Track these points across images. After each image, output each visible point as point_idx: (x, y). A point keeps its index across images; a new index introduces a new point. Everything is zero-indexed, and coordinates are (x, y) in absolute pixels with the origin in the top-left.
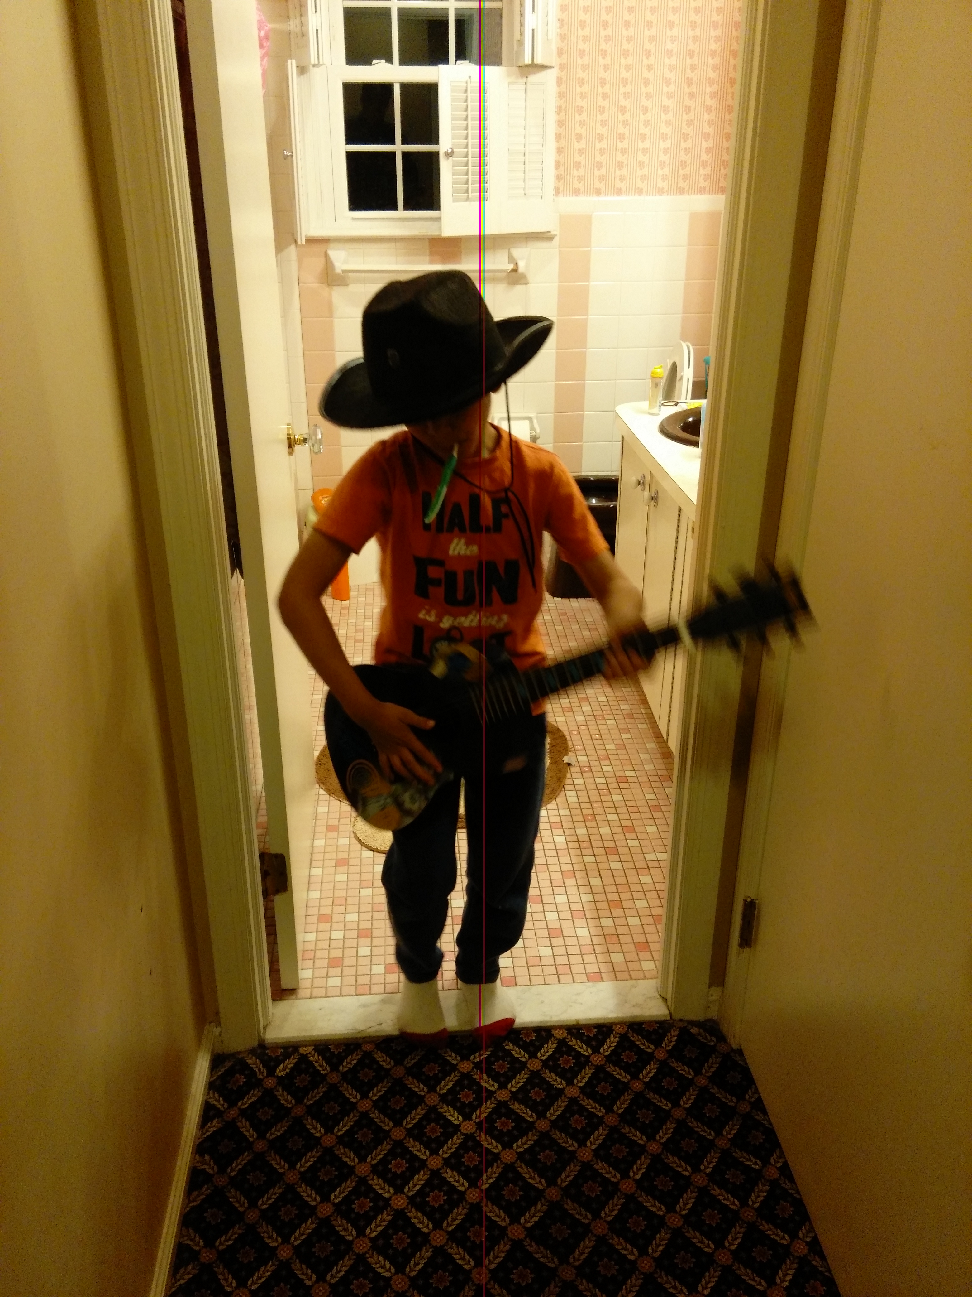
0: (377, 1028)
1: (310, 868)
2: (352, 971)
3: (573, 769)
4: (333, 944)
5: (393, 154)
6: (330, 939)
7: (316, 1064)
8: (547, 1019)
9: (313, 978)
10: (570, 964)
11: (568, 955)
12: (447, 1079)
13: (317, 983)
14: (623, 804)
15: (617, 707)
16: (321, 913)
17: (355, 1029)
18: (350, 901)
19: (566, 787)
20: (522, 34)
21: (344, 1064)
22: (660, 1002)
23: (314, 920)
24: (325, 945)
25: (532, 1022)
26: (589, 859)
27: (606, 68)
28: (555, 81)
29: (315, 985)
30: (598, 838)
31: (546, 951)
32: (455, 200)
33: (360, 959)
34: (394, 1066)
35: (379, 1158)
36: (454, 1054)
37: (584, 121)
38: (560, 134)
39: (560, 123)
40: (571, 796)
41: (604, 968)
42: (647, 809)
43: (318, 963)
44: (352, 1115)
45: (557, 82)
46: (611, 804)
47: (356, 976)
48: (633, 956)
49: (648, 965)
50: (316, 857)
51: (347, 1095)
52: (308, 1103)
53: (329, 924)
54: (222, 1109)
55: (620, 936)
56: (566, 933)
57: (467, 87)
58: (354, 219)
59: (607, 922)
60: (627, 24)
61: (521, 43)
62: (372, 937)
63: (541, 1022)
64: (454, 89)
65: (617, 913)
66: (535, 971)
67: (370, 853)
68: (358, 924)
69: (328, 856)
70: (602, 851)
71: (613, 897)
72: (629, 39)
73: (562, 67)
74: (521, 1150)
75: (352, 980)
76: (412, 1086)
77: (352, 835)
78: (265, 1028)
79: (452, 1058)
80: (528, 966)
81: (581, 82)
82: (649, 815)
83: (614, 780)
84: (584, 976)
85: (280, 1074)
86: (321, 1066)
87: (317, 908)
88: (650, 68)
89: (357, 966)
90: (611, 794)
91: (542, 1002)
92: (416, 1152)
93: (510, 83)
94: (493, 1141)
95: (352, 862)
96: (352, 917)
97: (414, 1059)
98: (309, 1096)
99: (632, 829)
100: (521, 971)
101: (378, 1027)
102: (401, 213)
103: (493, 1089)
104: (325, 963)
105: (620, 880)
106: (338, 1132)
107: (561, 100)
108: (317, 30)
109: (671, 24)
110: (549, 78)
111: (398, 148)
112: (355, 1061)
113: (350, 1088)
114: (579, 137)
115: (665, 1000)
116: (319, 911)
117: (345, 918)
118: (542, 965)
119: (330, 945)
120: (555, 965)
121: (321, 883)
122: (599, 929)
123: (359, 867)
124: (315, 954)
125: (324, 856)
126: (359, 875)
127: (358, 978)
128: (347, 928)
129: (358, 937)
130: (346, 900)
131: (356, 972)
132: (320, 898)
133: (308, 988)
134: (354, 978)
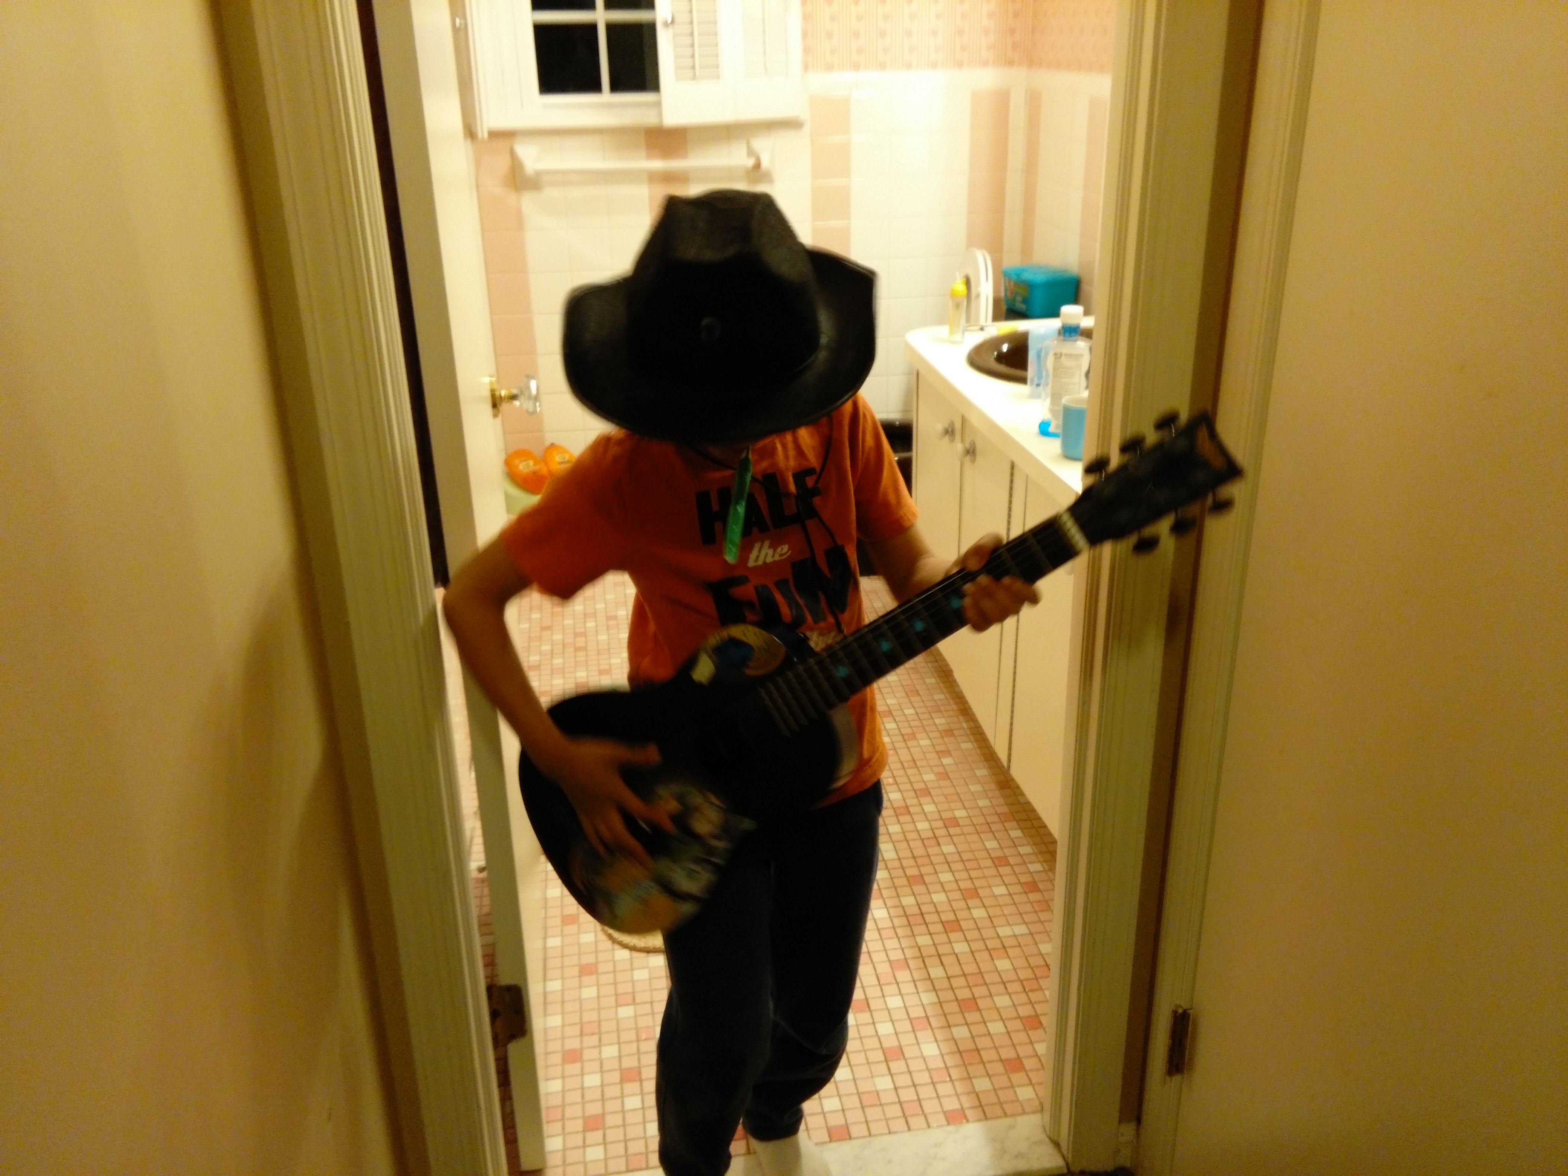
1: (546, 979)
2: (618, 1134)
4: (589, 1096)
5: (594, 26)
6: (583, 1088)
9: (564, 1150)
10: (919, 1100)
11: (914, 1086)
13: (573, 1156)
14: (957, 857)
15: (930, 722)
16: (565, 1048)
18: (604, 1028)
22: (1049, 1149)
23: (557, 1058)
24: (575, 1096)
26: (924, 940)
29: (569, 1161)
30: (931, 908)
31: (884, 1083)
32: (679, 79)
33: (628, 1116)
41: (967, 1102)
42: (989, 863)
43: (571, 1126)
46: (942, 858)
47: (626, 1141)
48: (1002, 1081)
49: (1026, 1093)
50: (551, 964)
53: (579, 1065)
55: (982, 1053)
56: (908, 1052)
58: (548, 106)
59: (961, 1032)
62: (641, 1081)
65: (972, 1017)
66: (873, 1113)
67: (626, 953)
68: (620, 1062)
69: (567, 962)
70: (939, 928)
71: (963, 994)
75: (620, 1149)
80: (863, 1107)
82: (993, 872)
83: (940, 824)
84: (942, 1116)
87: (560, 1042)
89: (624, 1126)
90: (939, 845)
95: (602, 968)
96: (610, 1052)
99: (974, 893)
100: (855, 1116)
102: (607, 96)
104: (579, 1125)
105: (970, 968)
115: (1057, 1144)
116: (563, 1045)
117: (600, 1053)
118: (881, 1105)
119: (583, 1096)
120: (900, 1103)
121: (563, 1002)
122: (952, 1042)
123: (611, 976)
124: (563, 1111)
125: (562, 963)
126: (613, 986)
127: (630, 1144)
128: (605, 1068)
129: (622, 1081)
130: (599, 1025)
131: (625, 1135)
132: (563, 1026)
133: (557, 1166)
134: (622, 1145)
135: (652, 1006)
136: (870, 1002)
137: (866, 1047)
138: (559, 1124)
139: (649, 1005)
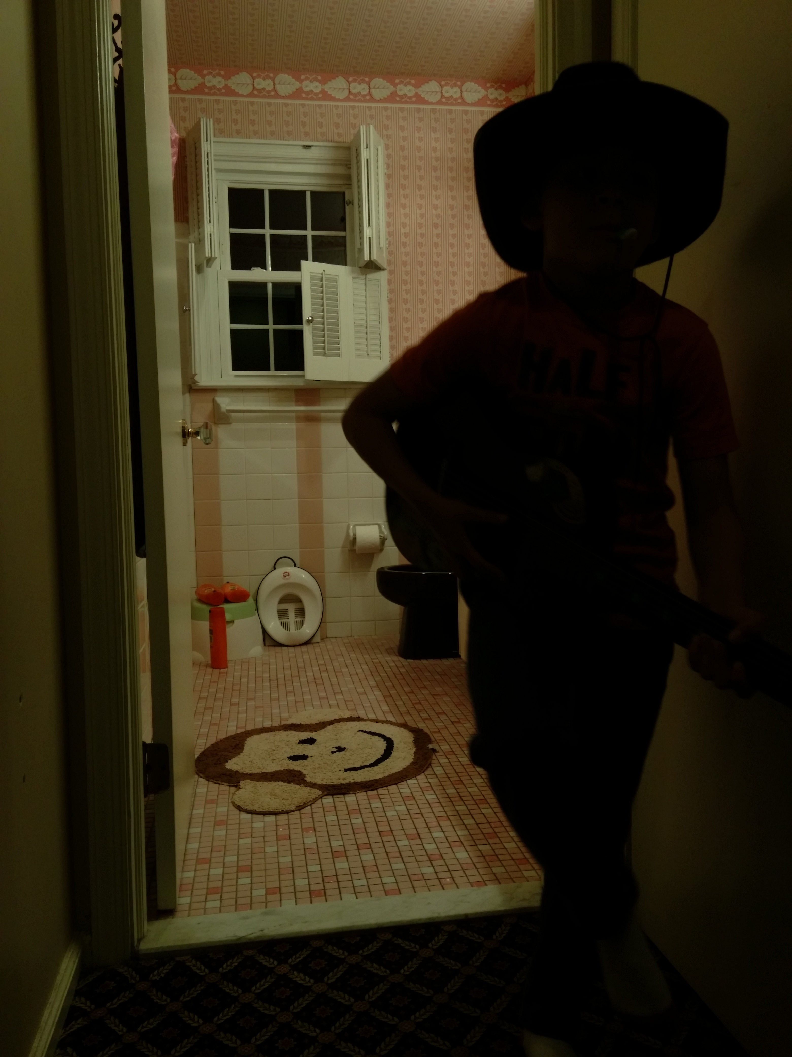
0: (259, 934)
1: (189, 828)
2: (232, 895)
3: (437, 754)
4: (212, 879)
5: (267, 331)
6: (209, 875)
7: (194, 968)
8: (435, 915)
9: (191, 903)
10: (452, 877)
12: (335, 970)
13: (195, 906)
16: (199, 857)
17: (236, 936)
18: (229, 848)
19: (433, 765)
20: (362, 244)
21: (225, 966)
23: (193, 863)
24: (204, 879)
25: (420, 919)
26: (461, 808)
27: (423, 273)
28: (386, 281)
29: (193, 908)
30: (467, 794)
31: (427, 870)
32: (315, 354)
33: (240, 887)
34: (277, 965)
35: (263, 1038)
36: (341, 951)
37: (409, 309)
38: (392, 318)
39: (392, 310)
40: (438, 770)
41: (487, 877)
43: (197, 892)
44: (233, 1006)
45: (388, 282)
46: (476, 773)
47: (236, 898)
48: (514, 868)
49: (530, 873)
50: (194, 821)
51: (228, 991)
52: (185, 1000)
53: (208, 865)
54: (89, 1010)
55: (499, 856)
56: (446, 856)
57: (322, 277)
58: (236, 376)
59: (485, 848)
60: (436, 245)
61: (361, 250)
62: (252, 871)
63: (429, 918)
64: (313, 278)
65: (493, 841)
66: (418, 883)
67: (249, 816)
68: (238, 863)
69: (206, 820)
72: (439, 255)
73: (391, 272)
74: (420, 1020)
76: (298, 979)
77: (231, 805)
78: (139, 940)
79: (339, 953)
80: (411, 881)
81: (405, 282)
84: (468, 884)
85: (154, 978)
86: (200, 969)
87: (196, 855)
88: (454, 274)
89: (237, 891)
91: (429, 903)
92: (304, 1032)
93: (354, 278)
94: (389, 1016)
95: (231, 822)
96: (231, 859)
97: (299, 958)
98: (186, 994)
101: (261, 932)
102: (272, 372)
103: (385, 974)
104: (203, 892)
105: (493, 819)
106: (217, 1021)
107: (391, 294)
108: (211, 234)
109: (467, 246)
110: (383, 276)
111: (271, 327)
112: (236, 964)
113: (230, 985)
114: (406, 320)
116: (197, 856)
117: (224, 859)
118: (425, 880)
119: (208, 879)
120: (438, 879)
121: (200, 837)
122: (479, 852)
123: (238, 825)
124: (193, 886)
125: (203, 820)
126: (238, 830)
127: (238, 900)
128: (226, 866)
129: (237, 871)
130: (225, 847)
131: (236, 895)
132: (199, 848)
133: (186, 911)
134: (234, 900)
135: (264, 838)
136: (421, 835)
137: (415, 855)
138: (190, 891)
139: (262, 838)
